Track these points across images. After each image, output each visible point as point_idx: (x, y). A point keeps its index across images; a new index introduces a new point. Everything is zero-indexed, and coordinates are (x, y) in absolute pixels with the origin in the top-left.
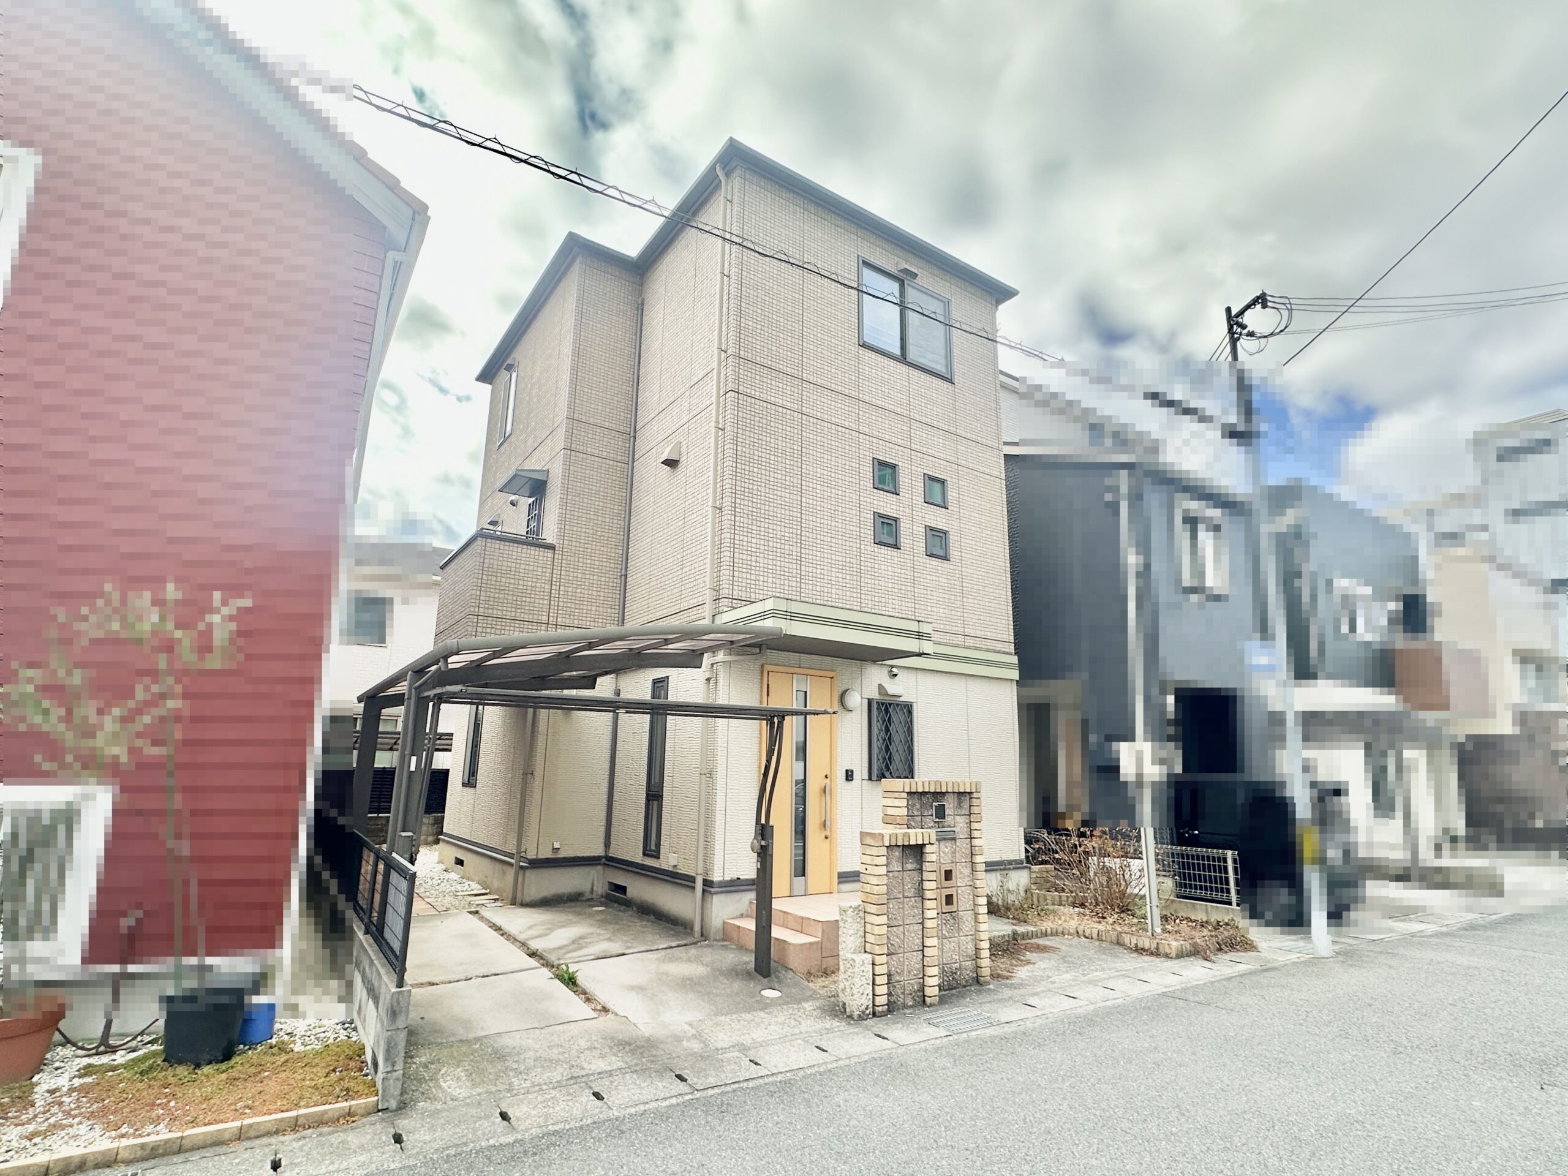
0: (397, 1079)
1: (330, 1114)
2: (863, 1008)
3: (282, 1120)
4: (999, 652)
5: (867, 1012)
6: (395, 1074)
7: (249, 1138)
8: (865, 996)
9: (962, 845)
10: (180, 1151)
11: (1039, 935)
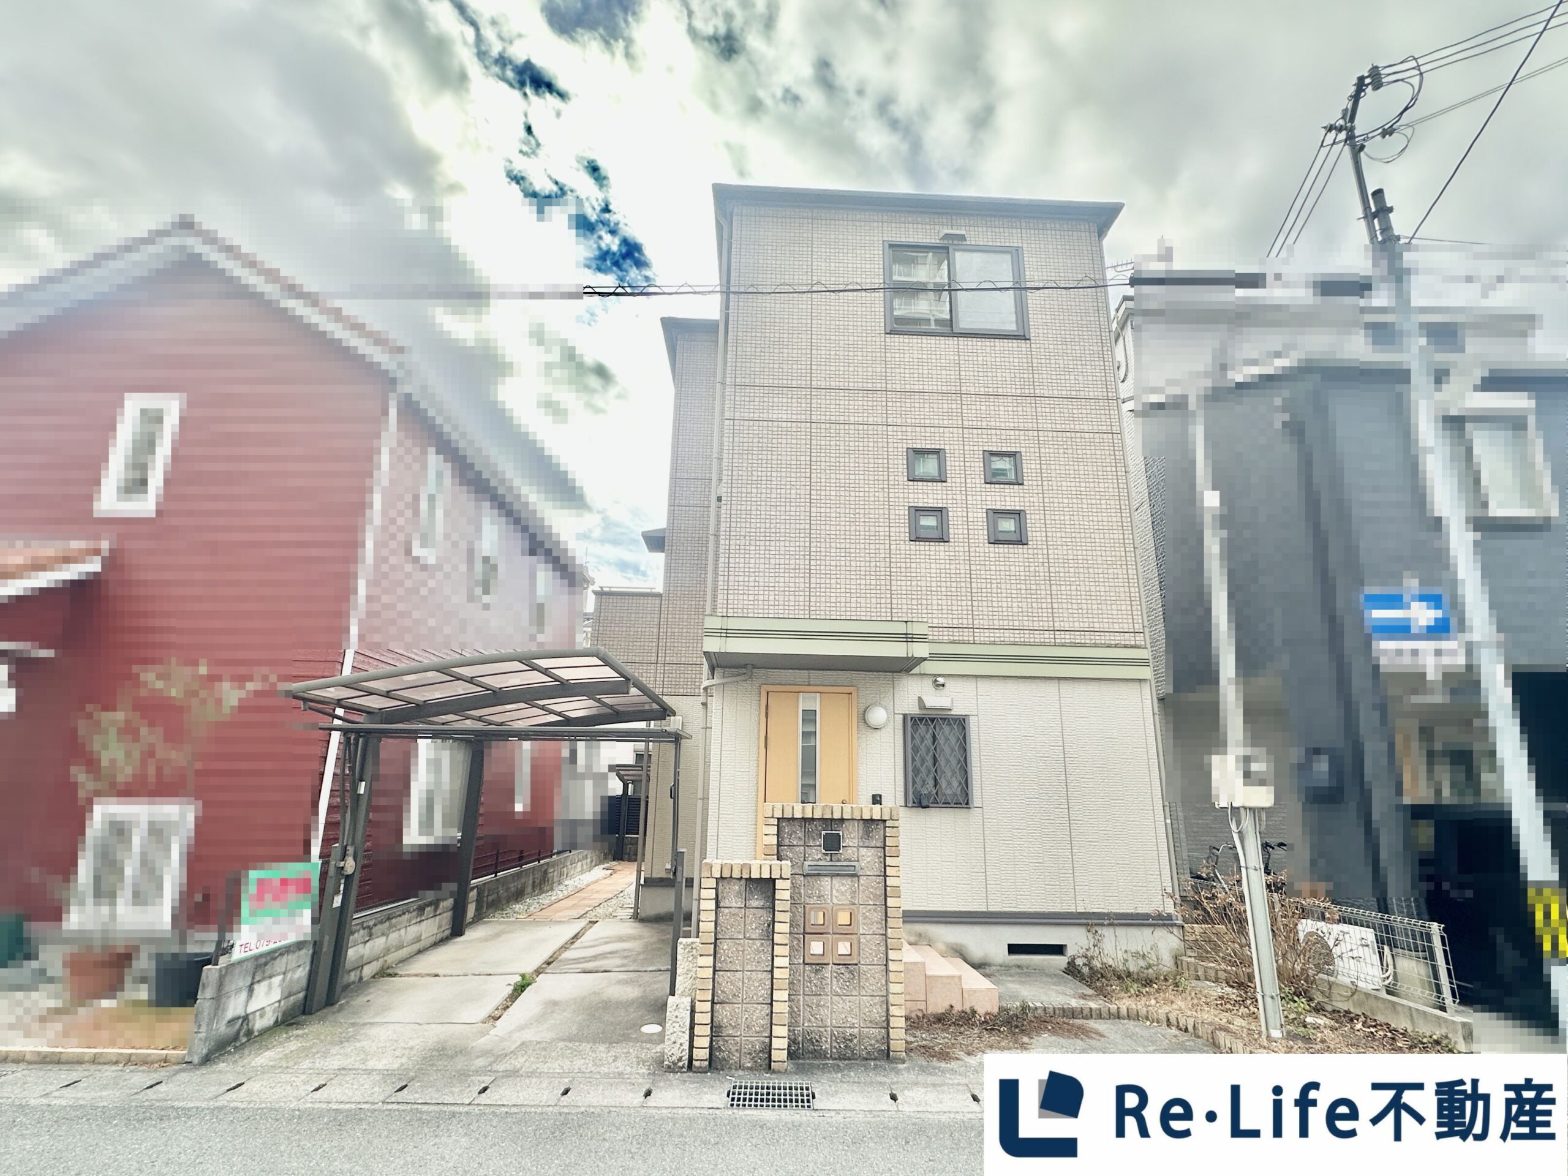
0: (201, 1039)
1: (153, 1057)
2: (674, 1058)
3: (121, 1054)
4: (1116, 646)
5: (680, 1064)
6: (200, 1035)
7: (100, 1063)
8: (678, 1045)
9: (869, 885)
10: (59, 1062)
11: (1104, 1015)
